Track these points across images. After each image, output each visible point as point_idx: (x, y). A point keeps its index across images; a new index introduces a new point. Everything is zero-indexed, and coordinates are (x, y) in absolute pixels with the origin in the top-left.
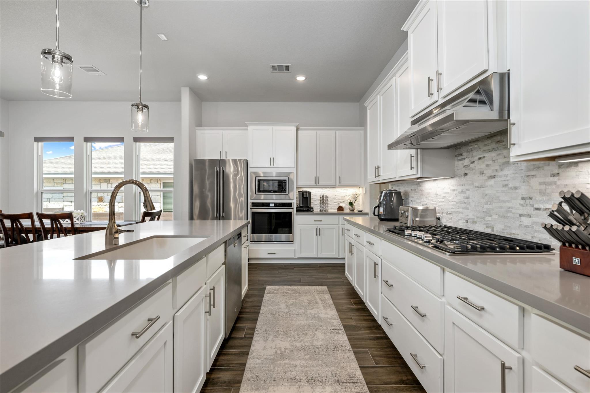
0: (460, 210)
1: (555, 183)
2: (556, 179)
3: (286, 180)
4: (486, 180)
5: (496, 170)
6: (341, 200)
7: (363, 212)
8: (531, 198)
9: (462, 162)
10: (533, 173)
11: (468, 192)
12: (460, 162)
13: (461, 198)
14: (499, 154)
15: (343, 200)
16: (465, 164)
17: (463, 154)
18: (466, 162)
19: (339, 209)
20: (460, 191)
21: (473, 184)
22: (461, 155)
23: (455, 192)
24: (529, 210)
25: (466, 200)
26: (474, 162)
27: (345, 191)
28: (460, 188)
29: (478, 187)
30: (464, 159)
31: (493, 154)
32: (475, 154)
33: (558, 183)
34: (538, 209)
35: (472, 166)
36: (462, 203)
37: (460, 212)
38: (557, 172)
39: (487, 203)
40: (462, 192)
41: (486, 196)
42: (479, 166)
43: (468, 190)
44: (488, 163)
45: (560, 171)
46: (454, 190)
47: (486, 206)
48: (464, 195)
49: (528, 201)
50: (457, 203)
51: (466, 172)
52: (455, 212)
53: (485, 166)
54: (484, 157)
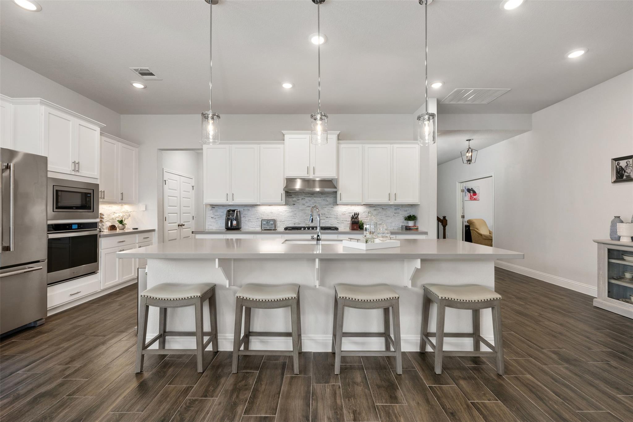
0: (291, 219)
1: (332, 210)
2: (332, 209)
3: (90, 194)
4: (306, 207)
5: (311, 204)
6: (107, 218)
7: (139, 230)
8: (324, 214)
9: (292, 199)
10: (325, 207)
11: (295, 212)
12: (290, 199)
13: (291, 214)
14: (313, 199)
15: (109, 218)
16: (294, 200)
17: (293, 196)
18: (294, 199)
19: (112, 228)
20: (291, 211)
21: (299, 209)
22: (291, 196)
23: (287, 212)
24: (325, 218)
25: (294, 215)
26: (299, 200)
27: (110, 208)
28: (291, 210)
29: (301, 210)
30: (293, 198)
31: (309, 198)
32: (299, 196)
33: (333, 210)
34: (327, 217)
35: (297, 201)
36: (291, 216)
37: (290, 220)
38: (332, 207)
39: (306, 216)
40: (292, 211)
41: (306, 213)
42: (301, 202)
43: (296, 211)
44: (307, 201)
45: (334, 207)
46: (286, 211)
47: (305, 217)
48: (293, 213)
49: (323, 215)
50: (288, 216)
51: (294, 203)
52: (287, 221)
53: (305, 202)
54: (305, 199)
